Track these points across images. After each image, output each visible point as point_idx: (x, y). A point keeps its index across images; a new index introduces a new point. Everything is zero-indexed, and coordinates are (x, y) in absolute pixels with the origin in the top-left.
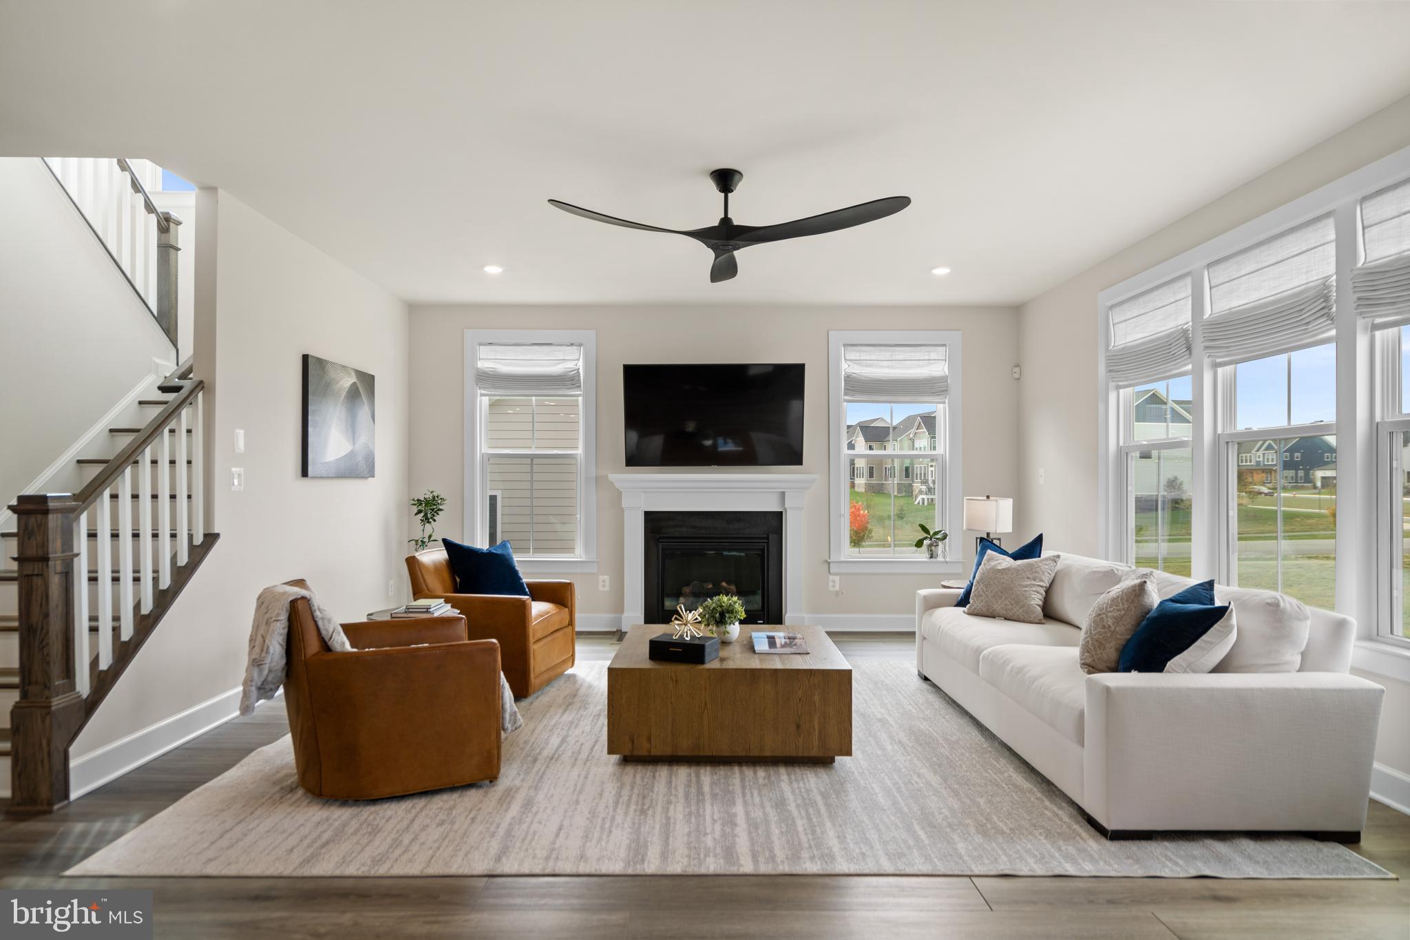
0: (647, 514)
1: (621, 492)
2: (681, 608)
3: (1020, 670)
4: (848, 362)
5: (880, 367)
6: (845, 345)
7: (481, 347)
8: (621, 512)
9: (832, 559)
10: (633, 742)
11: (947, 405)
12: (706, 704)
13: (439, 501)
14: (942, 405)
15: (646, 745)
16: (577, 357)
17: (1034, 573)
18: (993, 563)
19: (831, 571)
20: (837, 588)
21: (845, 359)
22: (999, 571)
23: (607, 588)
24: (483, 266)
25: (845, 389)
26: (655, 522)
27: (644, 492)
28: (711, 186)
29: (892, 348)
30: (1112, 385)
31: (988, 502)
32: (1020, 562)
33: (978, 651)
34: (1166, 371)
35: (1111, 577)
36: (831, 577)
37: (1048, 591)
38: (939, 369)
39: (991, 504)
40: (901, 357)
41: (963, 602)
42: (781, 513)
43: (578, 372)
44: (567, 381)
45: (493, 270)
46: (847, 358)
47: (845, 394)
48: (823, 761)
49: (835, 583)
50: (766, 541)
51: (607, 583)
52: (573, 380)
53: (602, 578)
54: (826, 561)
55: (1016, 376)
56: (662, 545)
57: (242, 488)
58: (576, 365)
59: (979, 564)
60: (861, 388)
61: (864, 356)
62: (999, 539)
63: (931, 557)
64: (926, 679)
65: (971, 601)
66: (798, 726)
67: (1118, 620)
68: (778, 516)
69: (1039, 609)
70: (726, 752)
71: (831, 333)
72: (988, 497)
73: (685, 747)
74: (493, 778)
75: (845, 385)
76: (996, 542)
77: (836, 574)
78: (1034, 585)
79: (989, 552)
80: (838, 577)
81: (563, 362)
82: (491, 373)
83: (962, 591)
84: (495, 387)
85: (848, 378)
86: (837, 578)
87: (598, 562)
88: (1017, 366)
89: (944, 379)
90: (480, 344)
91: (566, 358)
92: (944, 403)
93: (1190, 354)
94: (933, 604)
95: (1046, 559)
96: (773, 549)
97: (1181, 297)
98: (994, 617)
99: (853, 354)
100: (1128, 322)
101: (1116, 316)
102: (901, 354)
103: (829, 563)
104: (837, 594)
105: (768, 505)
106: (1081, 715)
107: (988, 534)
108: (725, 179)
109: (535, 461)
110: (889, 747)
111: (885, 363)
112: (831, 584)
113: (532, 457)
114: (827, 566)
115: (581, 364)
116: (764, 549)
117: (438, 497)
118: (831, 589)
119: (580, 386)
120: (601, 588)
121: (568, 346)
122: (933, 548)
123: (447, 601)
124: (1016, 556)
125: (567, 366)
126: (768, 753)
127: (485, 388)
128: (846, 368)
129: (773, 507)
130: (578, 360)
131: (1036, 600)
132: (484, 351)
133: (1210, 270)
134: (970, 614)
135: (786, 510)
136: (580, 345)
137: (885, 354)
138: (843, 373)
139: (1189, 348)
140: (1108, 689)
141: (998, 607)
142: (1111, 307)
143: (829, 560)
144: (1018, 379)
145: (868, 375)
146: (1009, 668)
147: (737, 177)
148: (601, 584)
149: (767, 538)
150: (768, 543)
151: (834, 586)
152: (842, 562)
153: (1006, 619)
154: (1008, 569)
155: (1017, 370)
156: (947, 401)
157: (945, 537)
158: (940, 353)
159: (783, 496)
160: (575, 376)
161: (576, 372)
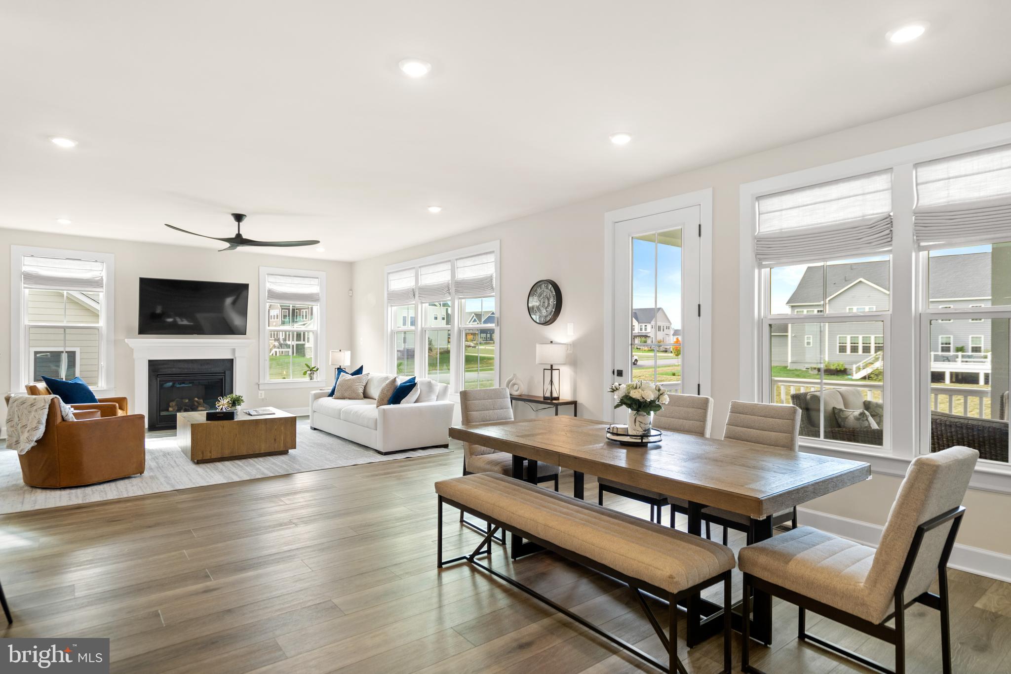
1: (133, 350)
2: (220, 398)
3: (356, 412)
4: (269, 283)
5: (287, 287)
6: (268, 274)
8: (132, 361)
9: (261, 381)
10: (203, 454)
11: (319, 307)
12: (236, 435)
14: (316, 307)
15: (209, 455)
16: (100, 269)
17: (360, 380)
18: (344, 377)
19: (260, 388)
20: (263, 397)
22: (347, 380)
25: (268, 297)
26: (155, 367)
27: (148, 349)
28: (232, 219)
29: (292, 277)
30: (389, 305)
31: (340, 353)
32: (355, 376)
33: (340, 410)
34: (406, 302)
35: (387, 378)
36: (260, 392)
37: (365, 387)
38: (315, 289)
39: (342, 353)
40: (297, 282)
41: (331, 394)
42: (232, 360)
43: (102, 278)
44: (95, 283)
46: (269, 281)
47: (268, 299)
48: (285, 452)
49: (262, 394)
52: (98, 282)
55: (350, 295)
58: (101, 274)
59: (338, 378)
60: (276, 296)
61: (278, 281)
62: (345, 369)
63: (312, 379)
64: (315, 429)
65: (335, 393)
66: (275, 440)
67: (388, 391)
69: (362, 394)
70: (245, 453)
71: (261, 268)
72: (340, 350)
73: (227, 453)
74: (142, 473)
75: (268, 294)
76: (344, 370)
77: (262, 390)
78: (360, 385)
79: (342, 373)
81: (90, 272)
83: (330, 391)
84: (36, 283)
85: (269, 291)
88: (351, 290)
89: (317, 294)
90: (25, 256)
91: (92, 269)
92: (317, 305)
93: (414, 298)
94: (318, 397)
95: (364, 375)
96: (228, 379)
98: (344, 399)
99: (272, 279)
100: (394, 280)
101: (391, 277)
104: (263, 399)
105: (224, 355)
106: (376, 420)
107: (340, 366)
108: (239, 218)
109: (68, 331)
110: (307, 448)
112: (260, 395)
113: (65, 328)
115: (104, 274)
116: (222, 379)
119: (103, 287)
121: (93, 262)
122: (312, 375)
123: (72, 407)
124: (352, 374)
125: (92, 274)
126: (262, 452)
127: (29, 283)
128: (269, 286)
129: (227, 356)
130: (102, 271)
131: (361, 390)
132: (27, 260)
133: (420, 268)
134: (334, 399)
135: (235, 358)
136: (103, 262)
137: (289, 280)
138: (267, 289)
139: (414, 295)
140: (384, 409)
141: (346, 395)
142: (389, 273)
145: (281, 291)
146: (352, 413)
147: (244, 217)
149: (225, 373)
150: (225, 376)
151: (261, 396)
152: (266, 384)
153: (349, 399)
154: (350, 379)
155: (351, 292)
156: (319, 304)
157: (317, 370)
158: (315, 281)
159: (234, 350)
160: (99, 280)
161: (100, 278)
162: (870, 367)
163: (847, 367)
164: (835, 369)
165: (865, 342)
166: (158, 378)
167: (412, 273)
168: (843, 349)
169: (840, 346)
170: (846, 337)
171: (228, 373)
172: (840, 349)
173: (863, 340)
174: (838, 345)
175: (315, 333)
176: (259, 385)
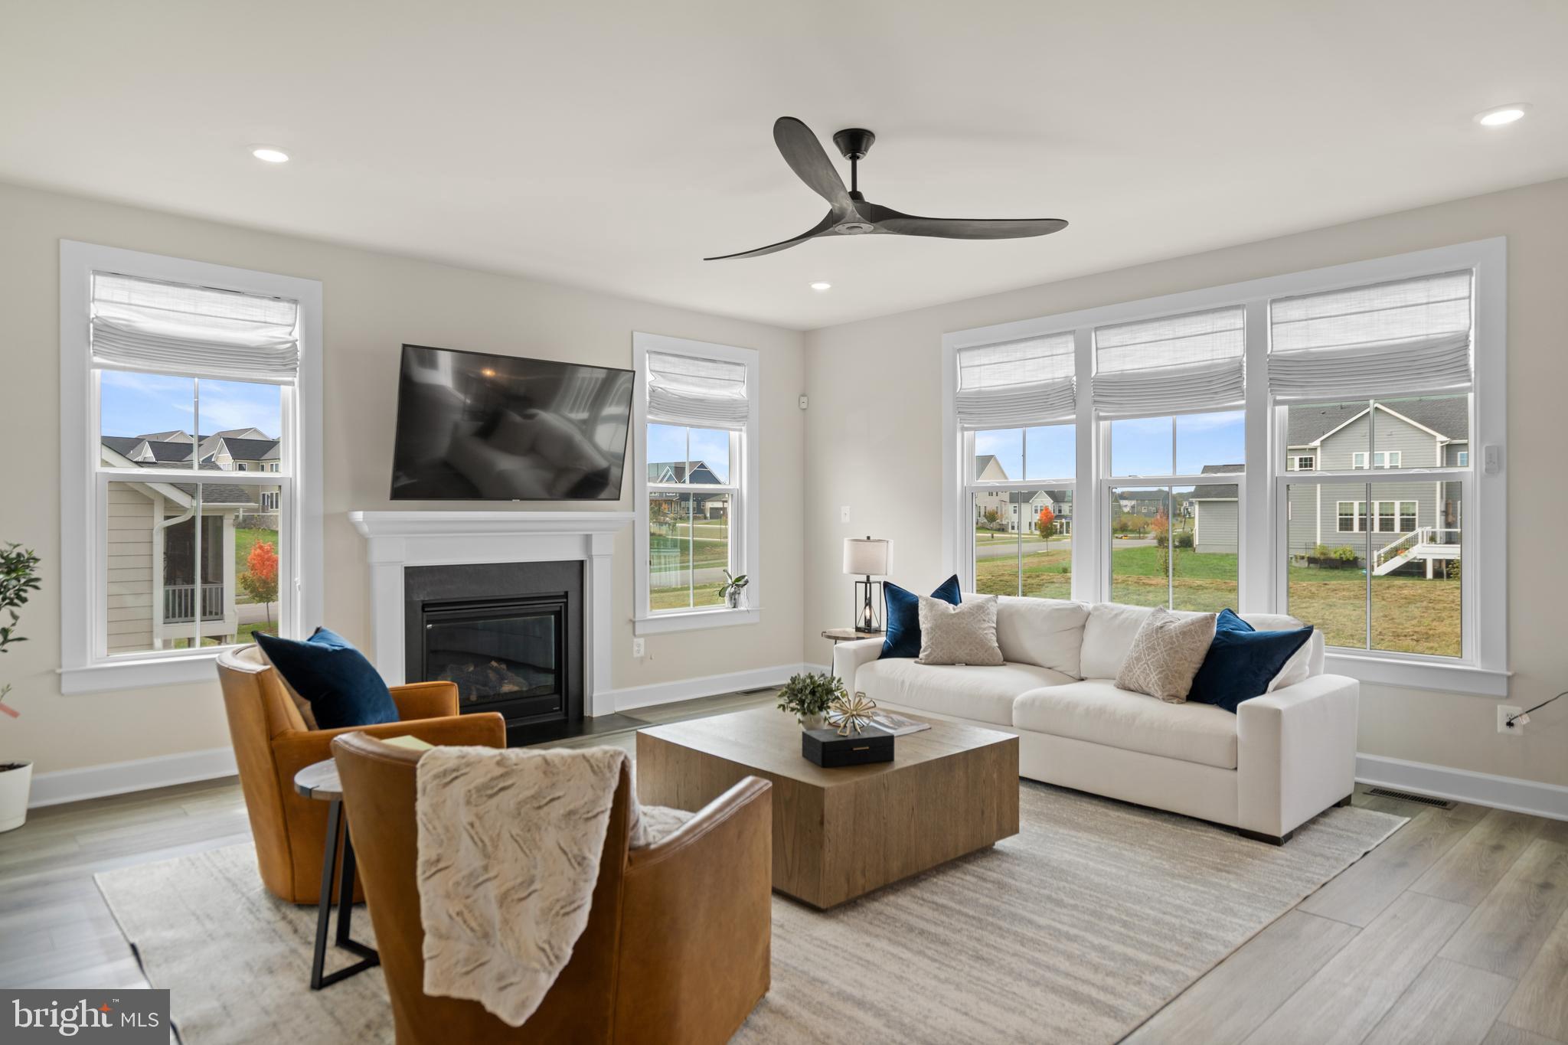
1: (369, 540)
4: (653, 373)
5: (688, 383)
6: (649, 352)
7: (97, 277)
8: (368, 570)
9: (638, 617)
16: (290, 321)
19: (637, 634)
20: (642, 653)
21: (650, 369)
25: (649, 406)
29: (697, 362)
30: (963, 426)
34: (1036, 419)
36: (636, 641)
38: (739, 392)
40: (703, 374)
42: (584, 562)
43: (293, 346)
44: (276, 358)
45: (270, 156)
46: (652, 368)
47: (650, 413)
50: (565, 600)
52: (281, 358)
54: (631, 620)
55: (804, 406)
56: (427, 615)
58: (290, 334)
60: (664, 404)
61: (669, 368)
63: (734, 607)
68: (581, 566)
71: (635, 334)
75: (649, 401)
77: (641, 636)
80: (643, 640)
81: (261, 327)
82: (125, 329)
84: (128, 354)
85: (654, 393)
86: (641, 641)
88: (803, 395)
89: (742, 404)
90: (97, 272)
91: (269, 320)
92: (741, 430)
93: (1075, 405)
96: (574, 611)
97: (1058, 352)
99: (658, 364)
100: (982, 367)
101: (965, 359)
102: (704, 370)
104: (642, 660)
105: (569, 552)
108: (853, 142)
111: (690, 379)
112: (636, 648)
114: (630, 626)
115: (297, 334)
116: (561, 611)
118: (636, 655)
119: (296, 370)
121: (270, 299)
125: (270, 334)
128: (651, 380)
129: (575, 554)
130: (294, 325)
131: (996, 646)
132: (108, 287)
133: (1098, 333)
134: (927, 663)
135: (591, 557)
136: (294, 301)
137: (687, 367)
138: (647, 386)
139: (1073, 400)
141: (958, 654)
142: (960, 350)
143: (633, 619)
144: (805, 409)
147: (868, 141)
149: (568, 596)
150: (566, 604)
151: (638, 651)
152: (645, 621)
155: (804, 399)
156: (744, 428)
158: (739, 372)
159: (588, 540)
160: (287, 351)
161: (288, 345)
162: (1403, 555)
163: (1360, 555)
164: (1338, 558)
165: (1384, 512)
167: (1067, 346)
168: (1346, 524)
169: (1340, 519)
170: (1352, 503)
171: (573, 594)
172: (1341, 524)
173: (1380, 509)
174: (1338, 517)
175: (735, 495)
176: (634, 623)
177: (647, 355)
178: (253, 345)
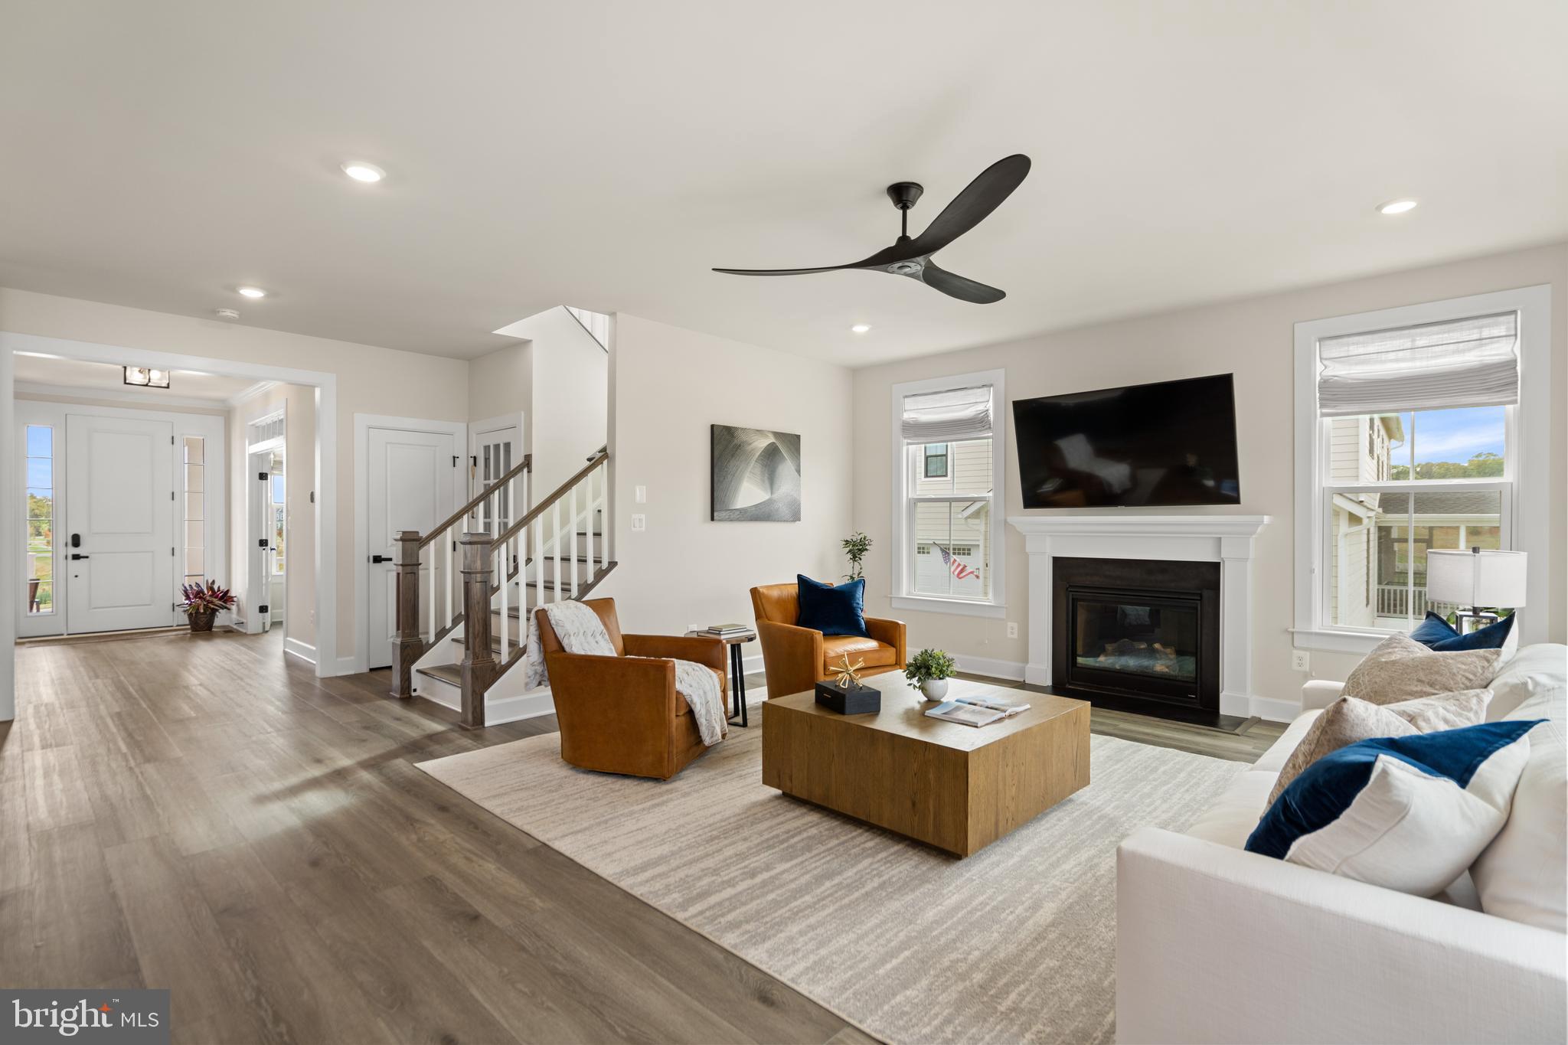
0: (1056, 560)
1: (1025, 536)
4: (1326, 362)
5: (1381, 362)
7: (908, 399)
8: (1026, 557)
9: (1299, 627)
13: (867, 542)
16: (987, 398)
19: (1295, 645)
21: (1321, 358)
23: (1015, 636)
24: (851, 326)
25: (1320, 399)
26: (1064, 569)
27: (1051, 536)
29: (1407, 332)
36: (1298, 653)
38: (1498, 351)
42: (1218, 564)
43: (989, 413)
44: (976, 424)
45: (861, 329)
46: (1324, 356)
47: (1322, 406)
48: (950, 856)
50: (1199, 598)
51: (1016, 631)
52: (982, 422)
53: (1010, 624)
54: (1286, 631)
57: (643, 529)
58: (987, 406)
60: (1348, 393)
61: (1355, 350)
68: (1215, 567)
71: (1296, 326)
72: (1475, 549)
73: (817, 794)
75: (1321, 395)
77: (1302, 649)
80: (1308, 653)
81: (975, 406)
82: (914, 423)
85: (1327, 384)
87: (1006, 608)
89: (1507, 365)
90: (906, 397)
91: (978, 401)
99: (1334, 350)
102: (1423, 338)
103: (1293, 633)
105: (1203, 553)
108: (902, 195)
109: (953, 505)
111: (1392, 356)
112: (1296, 661)
113: (951, 501)
114: (1291, 636)
115: (990, 405)
117: (865, 539)
118: (1295, 667)
119: (990, 428)
120: (1010, 636)
121: (979, 388)
125: (978, 409)
127: (909, 438)
128: (1321, 370)
129: (1208, 556)
130: (988, 401)
132: (909, 403)
135: (1224, 561)
136: (991, 385)
137: (1393, 342)
138: (1318, 379)
143: (1292, 629)
145: (1362, 376)
148: (1009, 630)
149: (1199, 594)
150: (1200, 601)
151: (1301, 665)
152: (1311, 633)
158: (1504, 325)
159: (1218, 544)
160: (986, 418)
166: (1071, 593)
171: (1206, 594)
177: (1318, 344)
178: (965, 418)
